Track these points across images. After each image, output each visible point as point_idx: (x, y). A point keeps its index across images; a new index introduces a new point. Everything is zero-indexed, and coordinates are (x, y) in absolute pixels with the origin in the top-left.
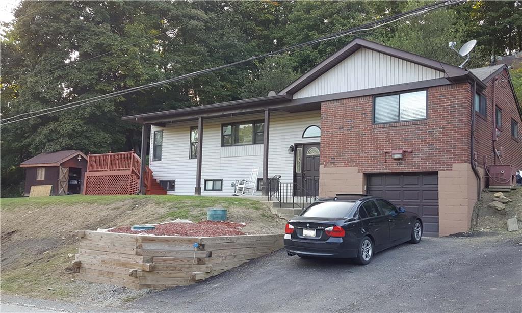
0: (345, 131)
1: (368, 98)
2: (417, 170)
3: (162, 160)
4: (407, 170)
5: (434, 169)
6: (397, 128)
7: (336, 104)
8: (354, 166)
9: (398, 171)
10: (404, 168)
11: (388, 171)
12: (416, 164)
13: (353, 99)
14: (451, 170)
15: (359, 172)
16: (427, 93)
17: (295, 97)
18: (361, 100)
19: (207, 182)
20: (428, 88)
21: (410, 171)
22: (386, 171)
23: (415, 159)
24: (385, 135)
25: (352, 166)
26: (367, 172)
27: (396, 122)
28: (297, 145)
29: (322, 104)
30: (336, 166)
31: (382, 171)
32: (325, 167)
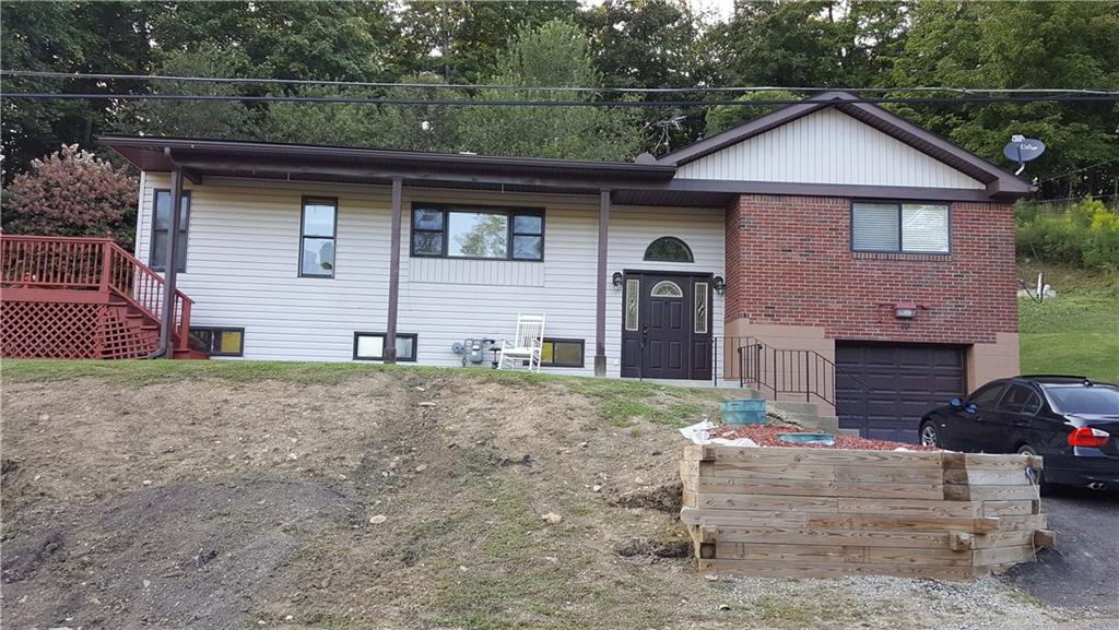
0: (795, 256)
1: (842, 201)
2: (938, 340)
3: (188, 270)
4: (920, 339)
5: (966, 340)
6: (900, 263)
7: (775, 203)
8: (816, 325)
9: (903, 339)
10: (915, 335)
11: (885, 338)
12: (937, 329)
13: (811, 199)
14: (995, 342)
15: (826, 337)
16: (949, 210)
17: (681, 174)
18: (829, 204)
19: (361, 339)
20: (951, 202)
21: (926, 340)
22: (880, 338)
23: (933, 321)
24: (877, 274)
25: (811, 325)
26: (843, 337)
27: (895, 253)
28: (630, 273)
29: (742, 197)
30: (776, 321)
31: (873, 338)
32: (751, 323)
